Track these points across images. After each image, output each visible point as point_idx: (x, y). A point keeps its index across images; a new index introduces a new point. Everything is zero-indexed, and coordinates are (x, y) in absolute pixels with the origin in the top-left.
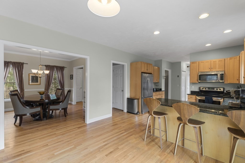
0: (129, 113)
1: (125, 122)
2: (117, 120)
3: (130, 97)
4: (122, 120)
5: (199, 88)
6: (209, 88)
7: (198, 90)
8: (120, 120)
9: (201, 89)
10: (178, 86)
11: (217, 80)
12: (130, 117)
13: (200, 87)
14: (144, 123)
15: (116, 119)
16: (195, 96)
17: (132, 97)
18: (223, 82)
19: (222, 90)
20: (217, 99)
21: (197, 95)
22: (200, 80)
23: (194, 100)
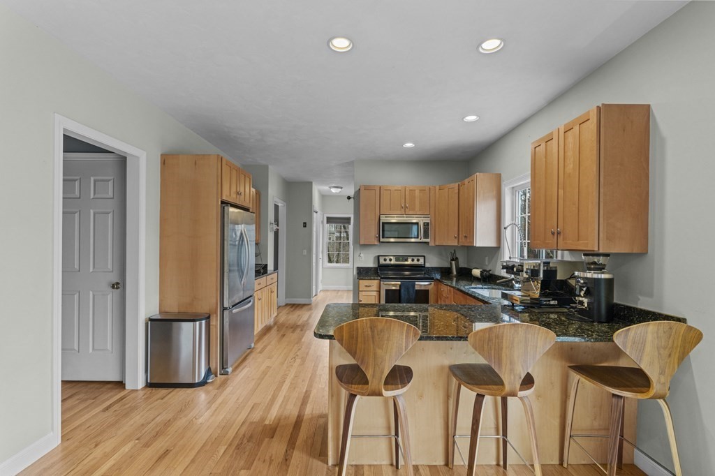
0: (163, 391)
1: (167, 452)
2: (107, 456)
3: (160, 313)
4: (147, 445)
5: (375, 257)
6: (398, 258)
7: (374, 263)
8: (126, 449)
9: (382, 261)
10: (305, 252)
11: (418, 238)
12: (181, 411)
13: (379, 256)
14: (263, 419)
15: (98, 452)
16: (376, 281)
17: (168, 310)
18: (427, 243)
19: (421, 261)
20: (421, 284)
21: (382, 278)
22: (383, 237)
23: (375, 294)
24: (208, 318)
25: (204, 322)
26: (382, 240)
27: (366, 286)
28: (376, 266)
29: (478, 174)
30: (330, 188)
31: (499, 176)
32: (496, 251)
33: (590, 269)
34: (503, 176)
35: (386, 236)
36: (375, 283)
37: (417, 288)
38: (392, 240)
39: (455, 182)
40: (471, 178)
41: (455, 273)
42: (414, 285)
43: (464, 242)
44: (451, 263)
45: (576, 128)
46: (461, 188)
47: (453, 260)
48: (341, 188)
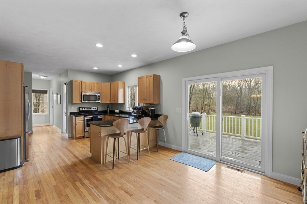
5: (78, 108)
6: (87, 108)
7: (77, 110)
9: (81, 109)
11: (96, 100)
18: (99, 102)
19: (96, 109)
20: (100, 117)
21: (85, 115)
22: (83, 100)
23: (82, 121)
24: (20, 137)
25: (19, 139)
26: (83, 101)
27: (79, 119)
28: (78, 111)
29: (119, 81)
30: (40, 76)
31: (124, 82)
32: (123, 105)
33: (151, 107)
34: (125, 83)
35: (84, 100)
36: (82, 118)
37: (98, 118)
38: (87, 101)
39: (109, 82)
40: (116, 82)
41: (108, 112)
42: (97, 117)
43: (113, 102)
44: (107, 109)
45: (149, 77)
46: (112, 85)
47: (108, 108)
48: (47, 77)
